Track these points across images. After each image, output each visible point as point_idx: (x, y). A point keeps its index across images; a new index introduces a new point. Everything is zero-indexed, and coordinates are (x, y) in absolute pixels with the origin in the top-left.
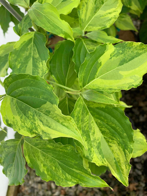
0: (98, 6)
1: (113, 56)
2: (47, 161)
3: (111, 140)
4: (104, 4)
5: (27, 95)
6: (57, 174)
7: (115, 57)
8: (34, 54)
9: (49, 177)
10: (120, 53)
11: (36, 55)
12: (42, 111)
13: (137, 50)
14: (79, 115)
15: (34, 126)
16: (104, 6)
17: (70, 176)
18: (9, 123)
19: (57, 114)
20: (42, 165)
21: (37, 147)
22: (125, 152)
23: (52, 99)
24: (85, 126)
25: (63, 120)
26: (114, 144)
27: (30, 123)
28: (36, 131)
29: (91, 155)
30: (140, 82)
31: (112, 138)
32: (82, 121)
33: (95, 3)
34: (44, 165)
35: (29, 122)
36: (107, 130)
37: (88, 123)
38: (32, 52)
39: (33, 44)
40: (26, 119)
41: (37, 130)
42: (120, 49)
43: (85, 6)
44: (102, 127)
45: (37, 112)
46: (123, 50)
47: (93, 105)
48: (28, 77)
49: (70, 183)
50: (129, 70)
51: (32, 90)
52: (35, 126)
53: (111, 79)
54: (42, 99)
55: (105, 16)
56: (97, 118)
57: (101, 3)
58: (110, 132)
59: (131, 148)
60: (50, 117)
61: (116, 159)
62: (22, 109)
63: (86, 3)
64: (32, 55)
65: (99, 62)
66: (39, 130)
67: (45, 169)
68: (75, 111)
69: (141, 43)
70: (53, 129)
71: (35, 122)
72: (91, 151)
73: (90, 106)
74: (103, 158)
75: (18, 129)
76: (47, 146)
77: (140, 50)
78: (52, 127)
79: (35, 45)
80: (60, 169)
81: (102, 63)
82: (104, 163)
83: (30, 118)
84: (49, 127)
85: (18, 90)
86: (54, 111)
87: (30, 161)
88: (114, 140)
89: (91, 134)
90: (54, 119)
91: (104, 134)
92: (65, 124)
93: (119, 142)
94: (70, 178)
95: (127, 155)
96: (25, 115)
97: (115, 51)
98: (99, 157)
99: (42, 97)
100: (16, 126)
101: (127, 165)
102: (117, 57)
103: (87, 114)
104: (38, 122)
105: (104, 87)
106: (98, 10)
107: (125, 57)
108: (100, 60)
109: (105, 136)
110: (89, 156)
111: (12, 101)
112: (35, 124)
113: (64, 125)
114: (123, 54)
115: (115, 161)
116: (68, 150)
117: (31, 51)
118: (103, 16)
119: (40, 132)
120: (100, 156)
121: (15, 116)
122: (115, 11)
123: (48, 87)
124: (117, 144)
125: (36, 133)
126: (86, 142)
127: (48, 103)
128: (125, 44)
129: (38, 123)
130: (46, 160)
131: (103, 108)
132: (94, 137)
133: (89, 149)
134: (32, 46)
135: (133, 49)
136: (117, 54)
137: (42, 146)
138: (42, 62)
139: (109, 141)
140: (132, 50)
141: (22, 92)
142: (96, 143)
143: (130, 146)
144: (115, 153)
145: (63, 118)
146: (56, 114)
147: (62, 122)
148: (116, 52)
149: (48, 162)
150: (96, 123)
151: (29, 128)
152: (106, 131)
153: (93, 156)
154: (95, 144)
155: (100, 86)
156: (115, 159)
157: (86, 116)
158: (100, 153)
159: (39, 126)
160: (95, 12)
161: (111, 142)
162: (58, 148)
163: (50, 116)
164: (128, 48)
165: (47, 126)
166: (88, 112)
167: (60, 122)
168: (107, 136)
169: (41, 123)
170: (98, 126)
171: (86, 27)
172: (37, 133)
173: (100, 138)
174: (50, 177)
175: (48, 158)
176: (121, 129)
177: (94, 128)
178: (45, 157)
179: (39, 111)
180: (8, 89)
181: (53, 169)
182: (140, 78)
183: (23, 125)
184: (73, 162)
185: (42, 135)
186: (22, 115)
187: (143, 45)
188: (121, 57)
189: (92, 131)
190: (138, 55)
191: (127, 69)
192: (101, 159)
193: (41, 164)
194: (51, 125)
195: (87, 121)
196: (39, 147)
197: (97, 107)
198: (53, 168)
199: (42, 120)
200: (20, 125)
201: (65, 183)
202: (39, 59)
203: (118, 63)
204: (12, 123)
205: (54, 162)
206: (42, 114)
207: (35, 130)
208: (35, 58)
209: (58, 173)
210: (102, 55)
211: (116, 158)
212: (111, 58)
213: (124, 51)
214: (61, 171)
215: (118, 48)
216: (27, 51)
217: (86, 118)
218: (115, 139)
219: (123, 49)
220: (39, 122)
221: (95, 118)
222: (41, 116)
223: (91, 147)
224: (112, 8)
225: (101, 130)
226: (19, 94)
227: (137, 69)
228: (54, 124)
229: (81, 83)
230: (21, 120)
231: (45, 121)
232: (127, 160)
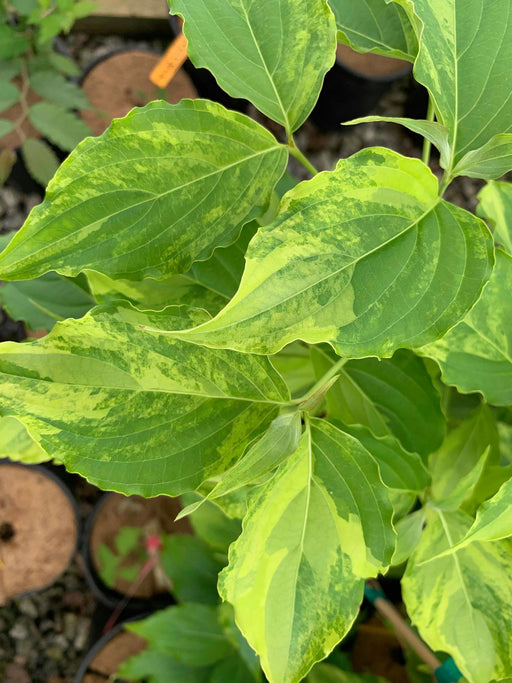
0: (476, 590)
1: (340, 561)
2: (176, 164)
3: (112, 404)
4: (470, 606)
5: (407, 266)
6: (117, 166)
7: (334, 564)
8: (479, 342)
9: (124, 133)
10: (337, 583)
11: (473, 346)
12: (339, 281)
13: (314, 633)
14: (243, 367)
15: (312, 225)
16: (465, 603)
17: (84, 198)
18: (370, 161)
19: (301, 320)
20: (174, 141)
21: (238, 171)
22: (55, 424)
23: (355, 338)
24: (201, 361)
25: (272, 324)
26: (95, 406)
27: (328, 221)
28: (292, 223)
29: (112, 324)
30: (225, 591)
31: (117, 413)
32: (222, 362)
33: (488, 587)
34: (168, 146)
35: (332, 222)
36: (149, 414)
37: (204, 374)
38: (485, 338)
39: (502, 356)
40: (347, 216)
41: (294, 228)
42: (347, 590)
43: (500, 559)
44: (165, 405)
45: (341, 264)
46: (339, 598)
47: (246, 423)
48: (454, 310)
49: (64, 183)
50: (273, 580)
51: (413, 295)
52: (309, 229)
53: (282, 517)
54: (371, 305)
55: (438, 590)
56: (201, 408)
57: (479, 603)
58: (138, 420)
59: (55, 450)
60: (306, 292)
61: (45, 383)
62: (379, 222)
63: (505, 566)
64: (480, 333)
65: (350, 515)
66: (291, 234)
67: (155, 140)
68: (263, 363)
69: (327, 656)
70: (270, 278)
71: (319, 239)
72: (120, 330)
73: (248, 413)
74: (74, 350)
75: (337, 177)
76: (220, 207)
77: (308, 642)
78: (276, 280)
79: (499, 359)
80: (125, 185)
81: (344, 521)
82: (57, 342)
83: (339, 230)
84: (280, 272)
85: (437, 248)
86: (316, 316)
87: (211, 114)
88: (109, 415)
89: (170, 362)
90: (294, 302)
91: (143, 399)
92: (259, 323)
93: (94, 424)
94: (77, 195)
95: (41, 423)
96: (359, 221)
97: (350, 572)
98: (84, 341)
99: (379, 309)
100: (348, 176)
101: (8, 402)
102: (329, 569)
103: (232, 389)
104: (315, 246)
105: (278, 485)
106: (465, 582)
107: (316, 588)
108: (354, 520)
109: (134, 395)
110: (111, 317)
111: (417, 208)
112: (315, 234)
113: (258, 317)
114: (327, 590)
115: (43, 375)
116: (169, 257)
117: (491, 338)
118: (442, 584)
119: (281, 233)
120: (87, 345)
121: (374, 190)
122: (431, 622)
123: (391, 345)
124: (91, 417)
125: (288, 216)
126: (157, 336)
127: (351, 317)
128: (350, 610)
129: (312, 244)
130: (181, 164)
131: (220, 445)
132: (153, 364)
133: (130, 329)
134: (501, 348)
135: (323, 625)
136: (337, 575)
137: (231, 190)
138: (447, 350)
139: (113, 399)
140: (321, 620)
141: (424, 260)
142: (133, 361)
143: (62, 452)
144: (67, 392)
145: (280, 329)
146: (305, 317)
147: (270, 317)
148: (346, 574)
149: (170, 165)
150: (189, 397)
151: (314, 208)
152: (149, 410)
153: (103, 326)
154: (132, 354)
155: (285, 475)
156: (47, 379)
157: (228, 384)
158: (95, 351)
159: (303, 244)
160: (465, 570)
161: (106, 400)
162: (194, 234)
163: (311, 294)
164: (335, 611)
165: (288, 268)
166: (233, 394)
167: (272, 312)
168: (131, 401)
169: (306, 255)
170: (175, 395)
171: (445, 525)
172: (285, 220)
173: (138, 379)
174: (122, 136)
175: (181, 173)
176: (128, 455)
177: (179, 381)
178: (192, 169)
179: (344, 271)
180: (456, 217)
181: (141, 164)
182: (235, 597)
183: (335, 198)
184: (124, 244)
185: (270, 230)
186: (362, 213)
187: (318, 657)
188: (324, 579)
189: (174, 371)
190: (298, 626)
191: (280, 573)
192: (73, 341)
193: (178, 138)
194: (282, 280)
195: (212, 374)
196: (234, 179)
197: (234, 430)
198: (140, 167)
199: (312, 264)
200: (344, 187)
201: (74, 169)
202: (458, 347)
203: (311, 563)
204: (364, 169)
205: (158, 183)
206: (331, 274)
207: (298, 221)
208: (466, 336)
209: (118, 170)
210: (366, 536)
211: (50, 385)
212: (339, 551)
213: (334, 598)
214: (118, 182)
215: (351, 585)
216: (499, 327)
217: (221, 379)
218: (109, 419)
219: (342, 597)
220: (313, 251)
221: (203, 404)
222: (325, 266)
223: (132, 341)
224: (447, 619)
225: (160, 396)
226: (424, 244)
227: (263, 602)
228: (283, 290)
229: (328, 430)
230: (353, 199)
231: (304, 269)
232: (28, 414)
